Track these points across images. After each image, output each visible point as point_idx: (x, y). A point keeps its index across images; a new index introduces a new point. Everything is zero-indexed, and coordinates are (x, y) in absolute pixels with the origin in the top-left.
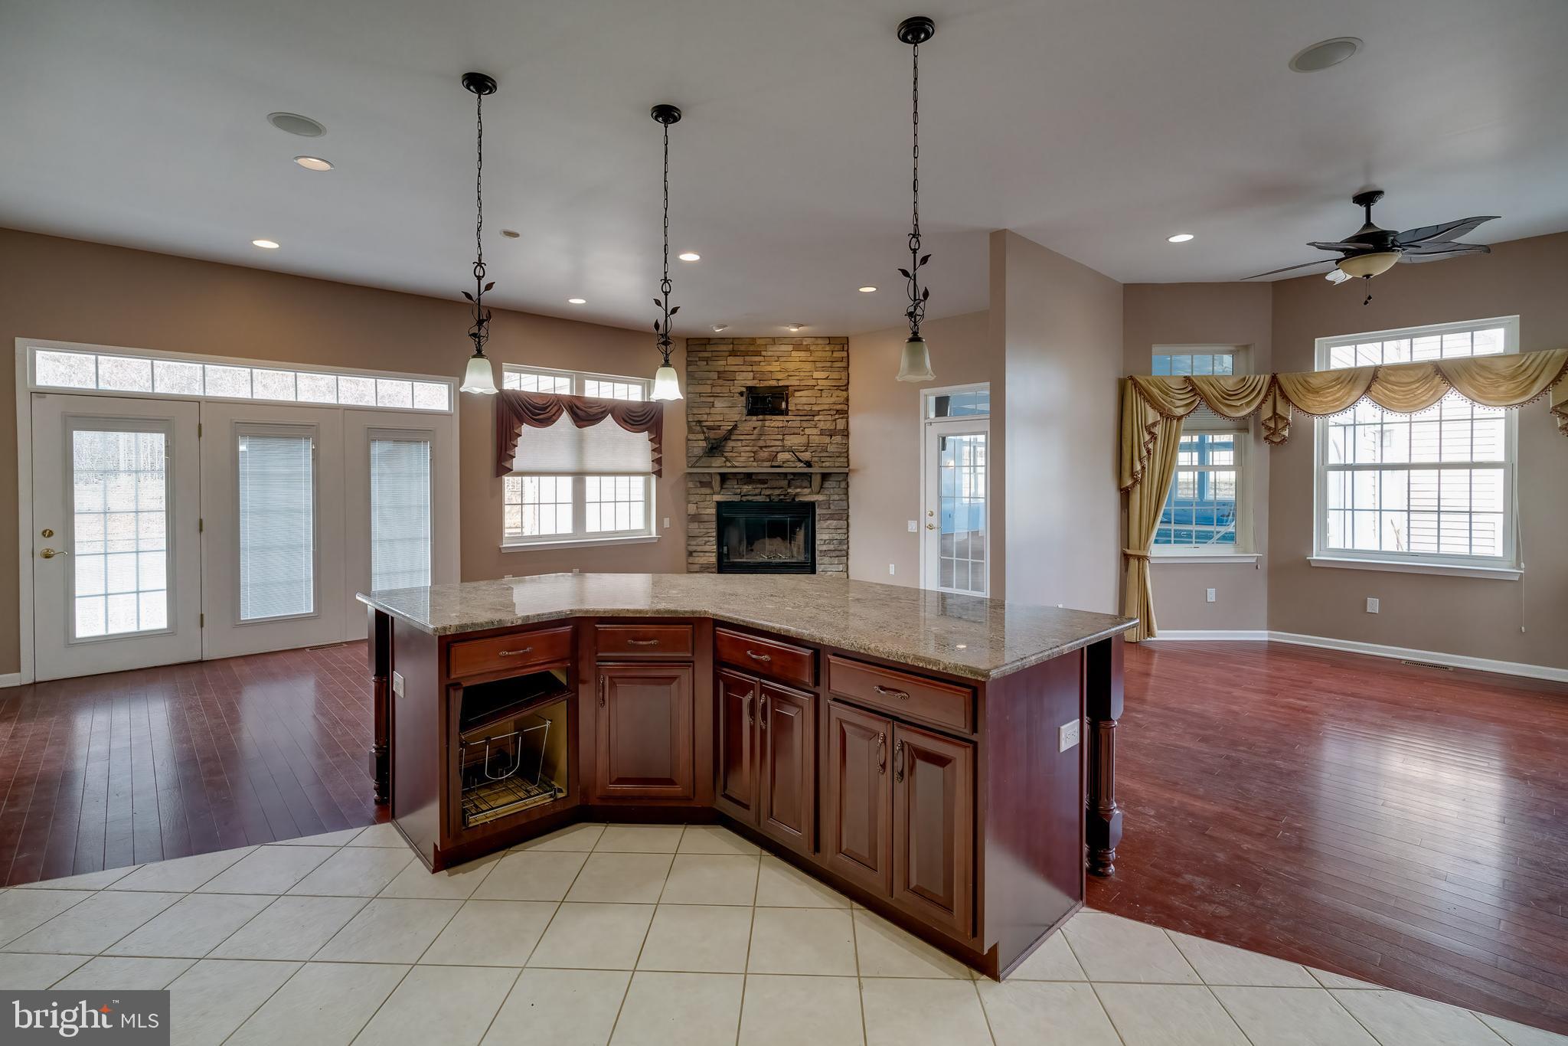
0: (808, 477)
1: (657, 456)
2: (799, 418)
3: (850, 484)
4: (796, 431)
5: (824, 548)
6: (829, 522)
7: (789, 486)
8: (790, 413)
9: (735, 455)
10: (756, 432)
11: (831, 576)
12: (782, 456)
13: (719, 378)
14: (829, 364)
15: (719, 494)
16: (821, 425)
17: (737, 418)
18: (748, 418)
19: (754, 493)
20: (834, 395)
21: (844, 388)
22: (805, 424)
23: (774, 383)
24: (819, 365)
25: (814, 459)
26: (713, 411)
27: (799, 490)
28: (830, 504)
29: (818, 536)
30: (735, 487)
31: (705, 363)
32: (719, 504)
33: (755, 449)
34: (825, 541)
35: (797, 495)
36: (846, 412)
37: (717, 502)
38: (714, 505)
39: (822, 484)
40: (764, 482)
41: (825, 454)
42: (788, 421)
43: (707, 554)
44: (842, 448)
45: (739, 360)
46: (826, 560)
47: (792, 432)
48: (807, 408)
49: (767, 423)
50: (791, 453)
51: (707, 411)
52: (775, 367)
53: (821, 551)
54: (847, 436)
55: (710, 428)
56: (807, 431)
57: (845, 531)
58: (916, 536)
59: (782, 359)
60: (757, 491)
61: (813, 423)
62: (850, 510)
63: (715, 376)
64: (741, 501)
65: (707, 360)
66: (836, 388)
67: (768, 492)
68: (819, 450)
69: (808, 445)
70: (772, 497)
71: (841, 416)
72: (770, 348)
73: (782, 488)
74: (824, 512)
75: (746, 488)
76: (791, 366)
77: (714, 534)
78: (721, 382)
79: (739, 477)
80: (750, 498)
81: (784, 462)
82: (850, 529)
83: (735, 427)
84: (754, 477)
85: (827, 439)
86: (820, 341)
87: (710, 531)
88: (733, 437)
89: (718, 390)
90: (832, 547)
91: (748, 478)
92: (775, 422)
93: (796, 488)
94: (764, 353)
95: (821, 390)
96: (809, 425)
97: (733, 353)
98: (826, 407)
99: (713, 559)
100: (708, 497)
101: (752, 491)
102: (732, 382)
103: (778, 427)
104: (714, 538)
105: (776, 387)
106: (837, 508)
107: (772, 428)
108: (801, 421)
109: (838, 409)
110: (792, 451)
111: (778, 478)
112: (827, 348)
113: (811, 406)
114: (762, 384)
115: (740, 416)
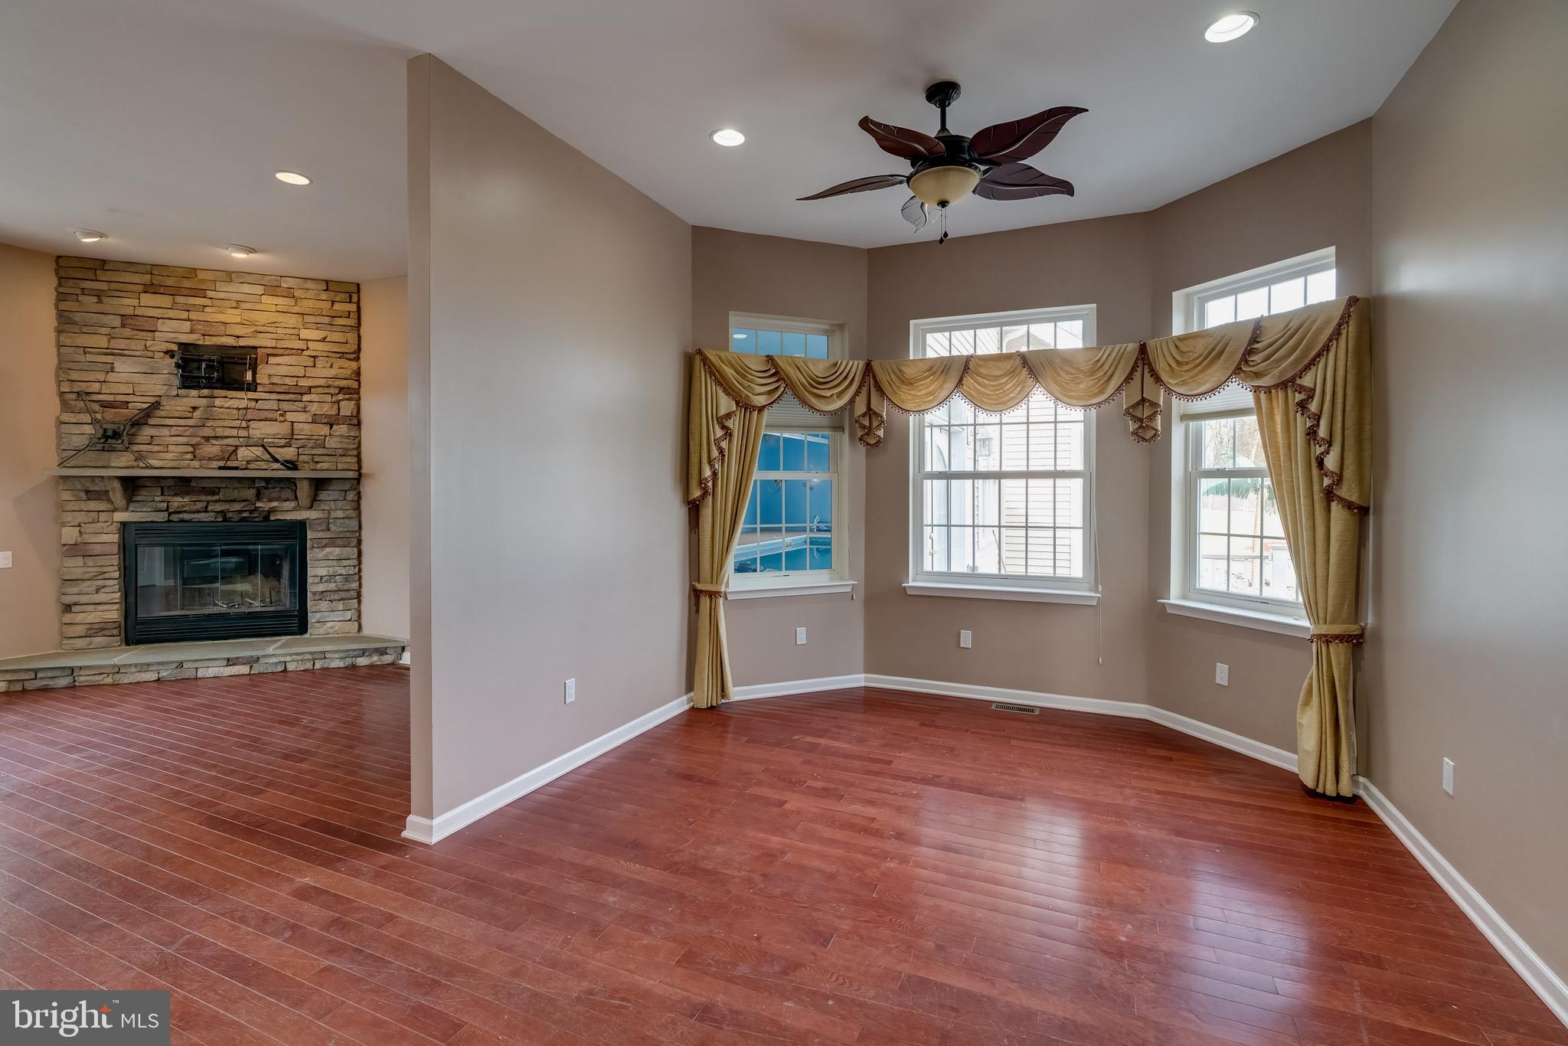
0: (291, 483)
2: (274, 396)
3: (363, 495)
4: (270, 415)
5: (321, 588)
6: (328, 550)
7: (259, 497)
8: (259, 388)
9: (156, 448)
10: (197, 414)
11: (332, 627)
12: (244, 453)
13: (123, 326)
14: (327, 320)
15: (126, 509)
16: (314, 408)
17: (160, 390)
18: (182, 392)
19: (194, 508)
20: (335, 366)
21: (352, 356)
22: (285, 406)
23: (229, 341)
24: (308, 319)
25: (301, 458)
26: (111, 377)
27: (275, 504)
28: (328, 524)
29: (311, 571)
30: (158, 499)
31: (95, 299)
32: (124, 524)
33: (194, 441)
34: (322, 577)
35: (273, 510)
36: (357, 391)
37: (121, 523)
38: (115, 527)
39: (316, 495)
40: (213, 492)
41: (321, 451)
42: (257, 401)
43: (101, 607)
44: (349, 443)
45: (165, 300)
46: (324, 605)
47: (263, 417)
48: (289, 381)
49: (218, 402)
50: (261, 449)
51: (101, 377)
52: (232, 316)
53: (314, 593)
54: (359, 424)
55: (105, 405)
56: (290, 417)
57: (355, 562)
59: (244, 306)
60: (200, 506)
61: (301, 405)
62: (363, 533)
63: (117, 322)
64: (169, 520)
65: (99, 295)
66: (339, 355)
67: (219, 507)
68: (310, 445)
69: (290, 439)
70: (229, 515)
71: (347, 396)
72: (220, 286)
73: (246, 500)
74: (320, 535)
75: (177, 502)
76: (261, 318)
77: (117, 574)
78: (127, 332)
79: (163, 483)
80: (186, 516)
81: (248, 462)
82: (364, 559)
83: (156, 405)
84: (193, 484)
85: (325, 430)
86: (310, 285)
87: (106, 569)
88: (151, 421)
89: (121, 344)
90: (332, 586)
91: (184, 485)
92: (233, 400)
93: (270, 500)
94: (210, 294)
95: (314, 357)
96: (294, 408)
97: (151, 288)
98: (322, 382)
99: (114, 614)
100: (103, 516)
101: (189, 504)
102: (150, 334)
103: (238, 409)
104: (116, 582)
105: (235, 347)
106: (341, 529)
107: (227, 410)
108: (279, 400)
109: (341, 386)
110: (263, 446)
111: (238, 485)
112: (324, 296)
113: (296, 379)
114: (209, 341)
115: (166, 388)
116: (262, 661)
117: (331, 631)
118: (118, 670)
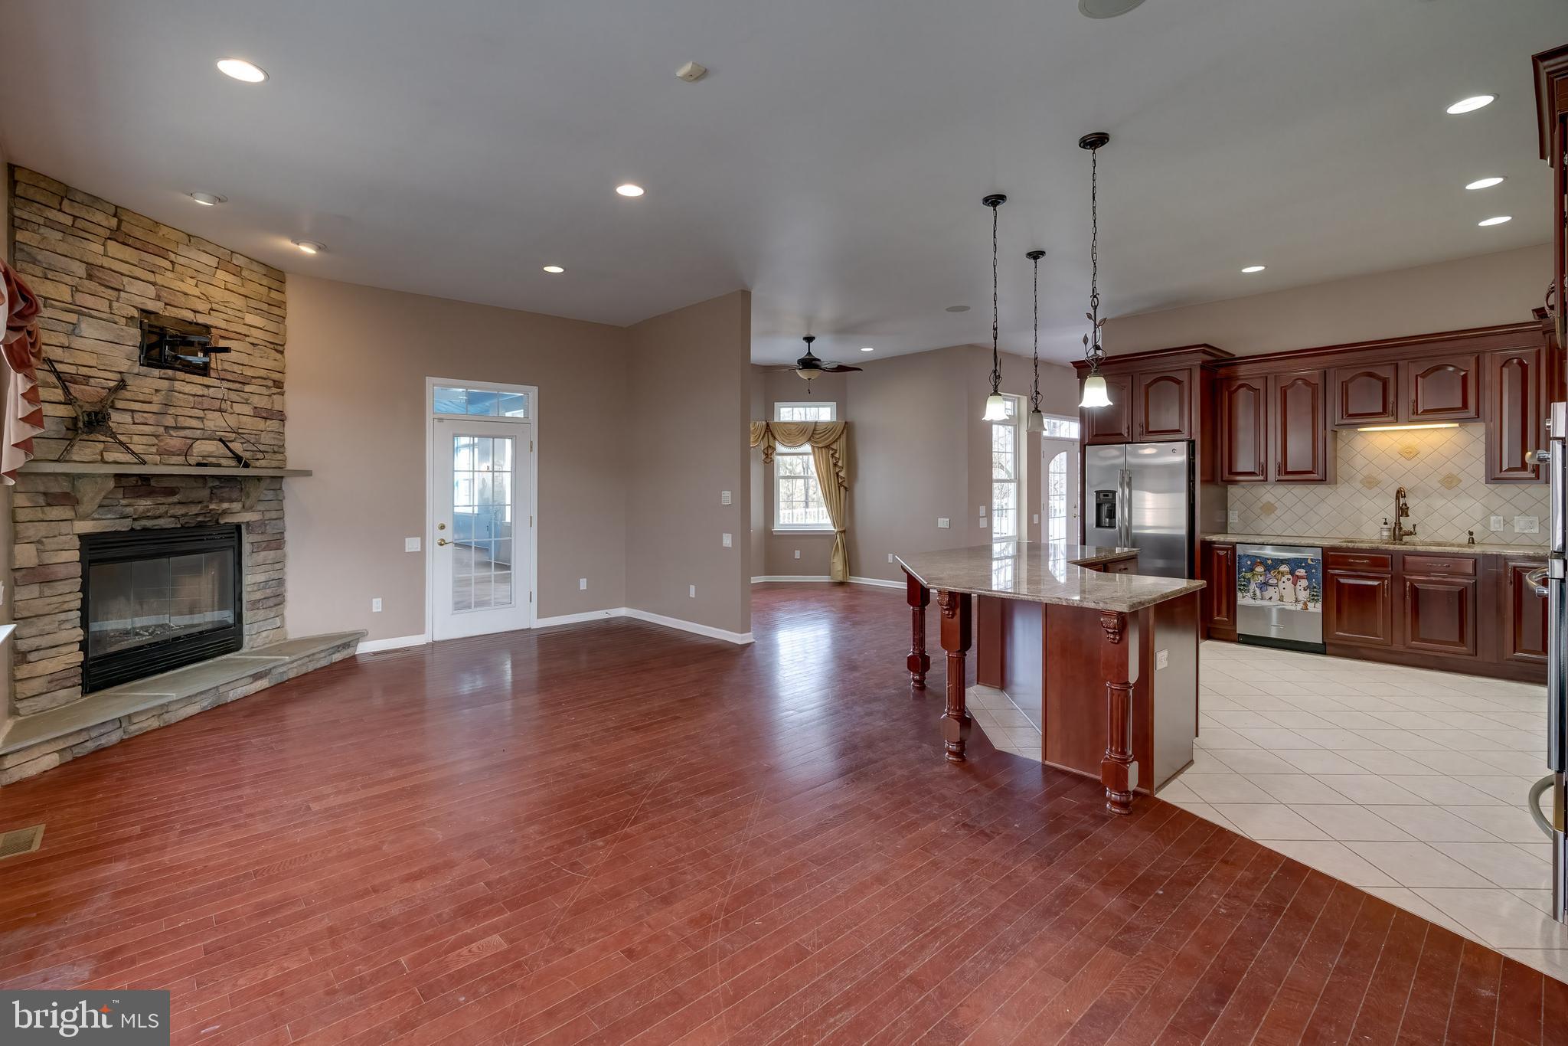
0: (241, 483)
2: (226, 384)
3: (288, 493)
4: (221, 405)
5: (258, 595)
6: (264, 554)
7: (211, 500)
8: (212, 374)
10: (158, 398)
11: (267, 637)
12: (203, 448)
13: (89, 277)
14: (265, 307)
15: (90, 518)
16: (256, 400)
17: (124, 365)
18: (145, 370)
19: (158, 513)
20: (269, 357)
21: (280, 348)
22: (234, 396)
23: (189, 316)
24: (253, 303)
25: (247, 454)
26: (75, 342)
27: (225, 505)
28: (267, 527)
29: (246, 579)
30: (124, 502)
31: (58, 235)
32: (86, 539)
33: (160, 430)
34: (259, 584)
35: (225, 512)
36: (282, 385)
37: (81, 535)
38: (75, 541)
40: (171, 492)
41: (261, 447)
42: (209, 387)
43: (66, 649)
44: (278, 440)
45: (128, 253)
46: (261, 614)
47: (216, 407)
48: (237, 369)
49: (178, 385)
50: (220, 443)
51: (64, 340)
52: (188, 286)
53: (250, 602)
54: (283, 422)
55: (74, 379)
56: (237, 408)
57: (280, 566)
59: (201, 277)
60: (161, 510)
61: (245, 396)
62: (286, 534)
63: (81, 270)
64: (132, 529)
65: (63, 231)
66: (272, 346)
67: (178, 511)
68: (252, 441)
69: (239, 431)
70: (187, 519)
71: (277, 390)
72: (182, 250)
73: (200, 502)
74: (259, 538)
75: (144, 504)
76: (215, 293)
77: (76, 604)
78: (93, 286)
79: (124, 482)
80: (148, 523)
81: (203, 459)
82: (287, 562)
83: (122, 385)
84: (153, 483)
85: (261, 424)
86: (255, 267)
87: (67, 598)
88: (119, 405)
89: (86, 300)
90: (268, 592)
91: (145, 484)
92: (189, 385)
93: (222, 501)
94: (172, 255)
95: (254, 345)
96: (238, 399)
97: (117, 235)
98: (262, 373)
99: (73, 657)
100: (65, 525)
101: (154, 508)
102: (115, 293)
103: (194, 395)
104: (76, 614)
105: (190, 323)
106: (275, 531)
107: (186, 396)
108: (229, 389)
109: (276, 379)
110: (220, 440)
111: (195, 485)
112: (264, 282)
113: (241, 367)
114: (171, 312)
115: (129, 363)
116: (274, 672)
117: (267, 641)
118: (165, 708)
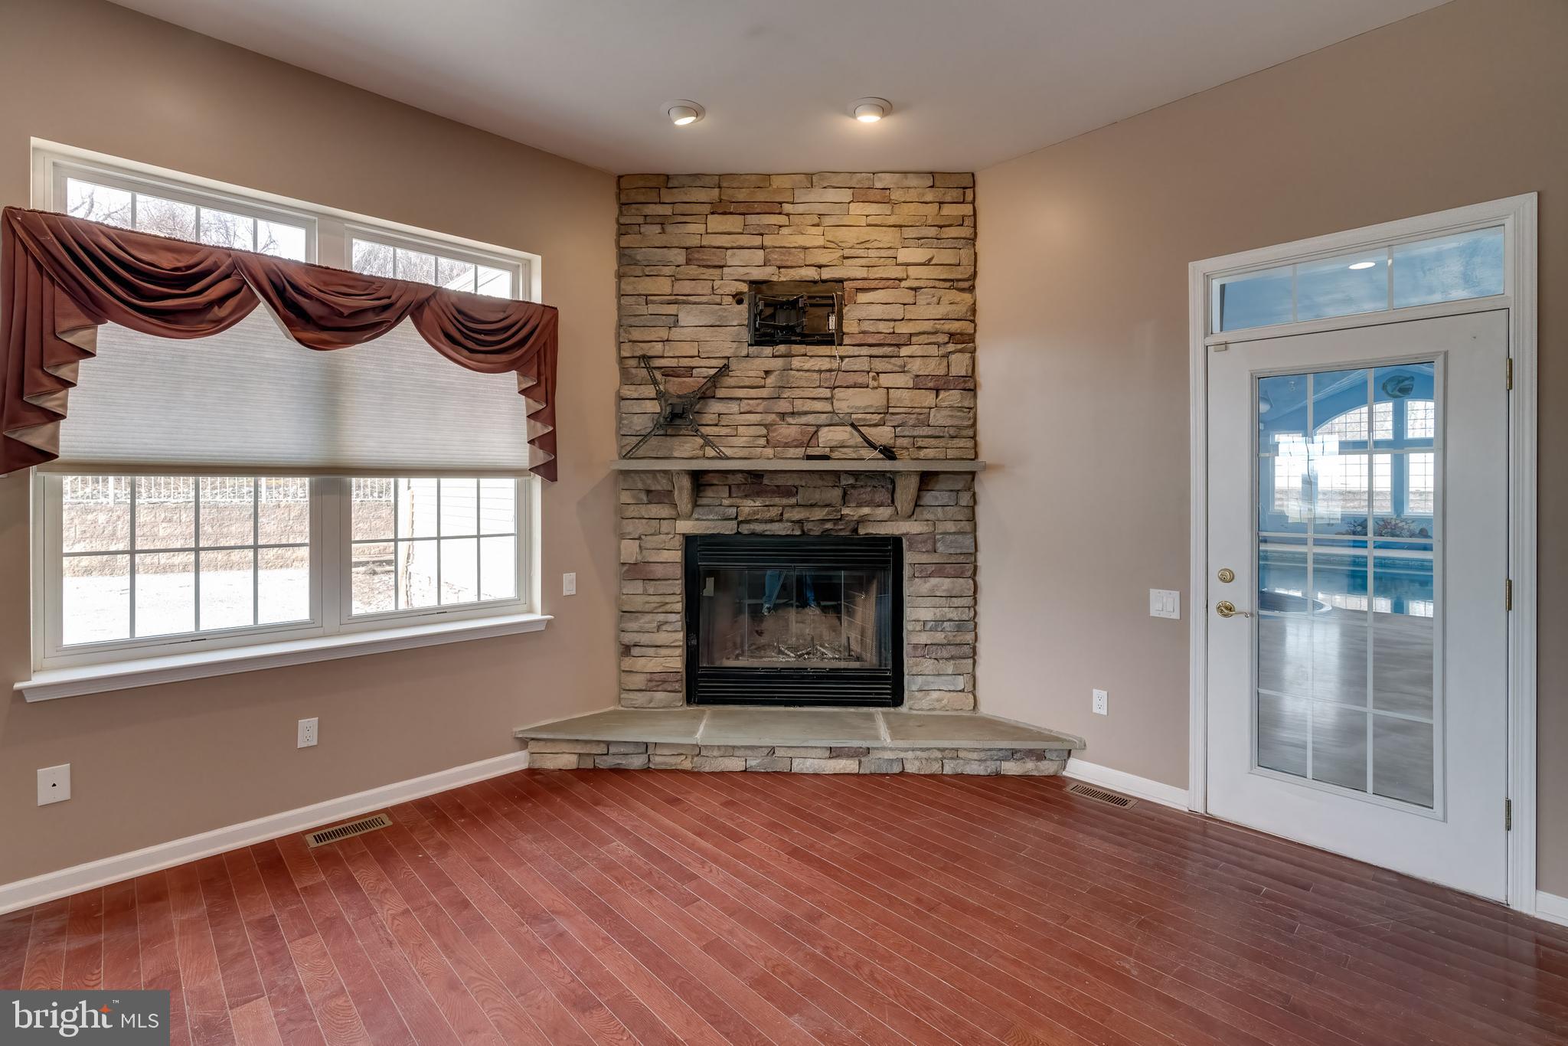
0: (888, 481)
1: (542, 430)
2: (865, 351)
3: (982, 498)
4: (861, 379)
5: (923, 638)
6: (934, 581)
7: (845, 501)
8: (846, 341)
9: (724, 431)
10: (771, 380)
11: (939, 700)
12: (829, 436)
13: (688, 262)
14: (932, 232)
15: (689, 517)
16: (916, 366)
17: (728, 349)
18: (754, 350)
19: (767, 515)
20: (945, 300)
21: (966, 285)
22: (879, 365)
23: (811, 273)
24: (910, 233)
25: (900, 442)
26: (676, 334)
27: (866, 510)
28: (935, 543)
29: (909, 613)
30: (726, 502)
31: (657, 229)
32: (689, 540)
33: (771, 418)
34: (925, 622)
35: (862, 520)
36: (971, 338)
37: (683, 534)
38: (678, 542)
39: (919, 497)
40: (789, 492)
41: (926, 431)
42: (842, 358)
43: (664, 652)
44: (962, 418)
45: (733, 223)
46: (928, 665)
47: (851, 382)
48: (884, 327)
49: (796, 362)
50: (849, 429)
51: (663, 334)
52: (813, 237)
53: (916, 646)
54: (973, 391)
55: (669, 373)
56: (885, 380)
57: (969, 601)
58: (1178, 630)
59: (827, 221)
60: (774, 512)
61: (899, 362)
62: (980, 557)
63: (680, 257)
64: (738, 533)
65: (662, 222)
66: (948, 284)
67: (797, 514)
68: (911, 422)
69: (886, 411)
70: (807, 526)
71: (959, 346)
72: (801, 196)
73: (827, 506)
74: (925, 558)
75: (749, 506)
76: (849, 236)
77: (679, 607)
78: (693, 271)
79: (731, 479)
80: (758, 528)
81: (832, 449)
82: (982, 598)
83: (724, 371)
84: (766, 481)
85: (929, 398)
86: (913, 181)
87: (668, 599)
88: (720, 393)
89: (686, 287)
90: (939, 637)
91: (754, 481)
92: (812, 360)
93: (860, 505)
94: (787, 208)
95: (915, 289)
96: (889, 367)
97: (720, 208)
98: (927, 326)
99: (676, 662)
100: (665, 526)
101: (762, 511)
102: (718, 271)
103: (820, 371)
104: (678, 617)
105: (815, 282)
106: (952, 551)
107: (808, 374)
108: (871, 356)
109: (953, 330)
110: (853, 425)
111: (820, 483)
112: (929, 196)
113: (892, 324)
114: (787, 275)
115: (735, 345)
116: (874, 755)
117: (937, 705)
118: (698, 750)
